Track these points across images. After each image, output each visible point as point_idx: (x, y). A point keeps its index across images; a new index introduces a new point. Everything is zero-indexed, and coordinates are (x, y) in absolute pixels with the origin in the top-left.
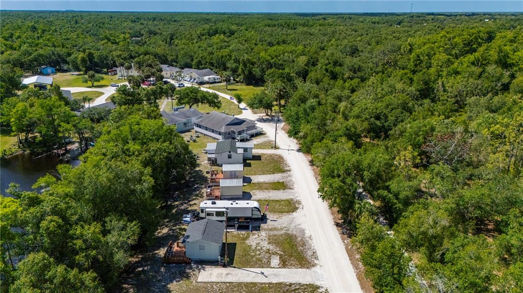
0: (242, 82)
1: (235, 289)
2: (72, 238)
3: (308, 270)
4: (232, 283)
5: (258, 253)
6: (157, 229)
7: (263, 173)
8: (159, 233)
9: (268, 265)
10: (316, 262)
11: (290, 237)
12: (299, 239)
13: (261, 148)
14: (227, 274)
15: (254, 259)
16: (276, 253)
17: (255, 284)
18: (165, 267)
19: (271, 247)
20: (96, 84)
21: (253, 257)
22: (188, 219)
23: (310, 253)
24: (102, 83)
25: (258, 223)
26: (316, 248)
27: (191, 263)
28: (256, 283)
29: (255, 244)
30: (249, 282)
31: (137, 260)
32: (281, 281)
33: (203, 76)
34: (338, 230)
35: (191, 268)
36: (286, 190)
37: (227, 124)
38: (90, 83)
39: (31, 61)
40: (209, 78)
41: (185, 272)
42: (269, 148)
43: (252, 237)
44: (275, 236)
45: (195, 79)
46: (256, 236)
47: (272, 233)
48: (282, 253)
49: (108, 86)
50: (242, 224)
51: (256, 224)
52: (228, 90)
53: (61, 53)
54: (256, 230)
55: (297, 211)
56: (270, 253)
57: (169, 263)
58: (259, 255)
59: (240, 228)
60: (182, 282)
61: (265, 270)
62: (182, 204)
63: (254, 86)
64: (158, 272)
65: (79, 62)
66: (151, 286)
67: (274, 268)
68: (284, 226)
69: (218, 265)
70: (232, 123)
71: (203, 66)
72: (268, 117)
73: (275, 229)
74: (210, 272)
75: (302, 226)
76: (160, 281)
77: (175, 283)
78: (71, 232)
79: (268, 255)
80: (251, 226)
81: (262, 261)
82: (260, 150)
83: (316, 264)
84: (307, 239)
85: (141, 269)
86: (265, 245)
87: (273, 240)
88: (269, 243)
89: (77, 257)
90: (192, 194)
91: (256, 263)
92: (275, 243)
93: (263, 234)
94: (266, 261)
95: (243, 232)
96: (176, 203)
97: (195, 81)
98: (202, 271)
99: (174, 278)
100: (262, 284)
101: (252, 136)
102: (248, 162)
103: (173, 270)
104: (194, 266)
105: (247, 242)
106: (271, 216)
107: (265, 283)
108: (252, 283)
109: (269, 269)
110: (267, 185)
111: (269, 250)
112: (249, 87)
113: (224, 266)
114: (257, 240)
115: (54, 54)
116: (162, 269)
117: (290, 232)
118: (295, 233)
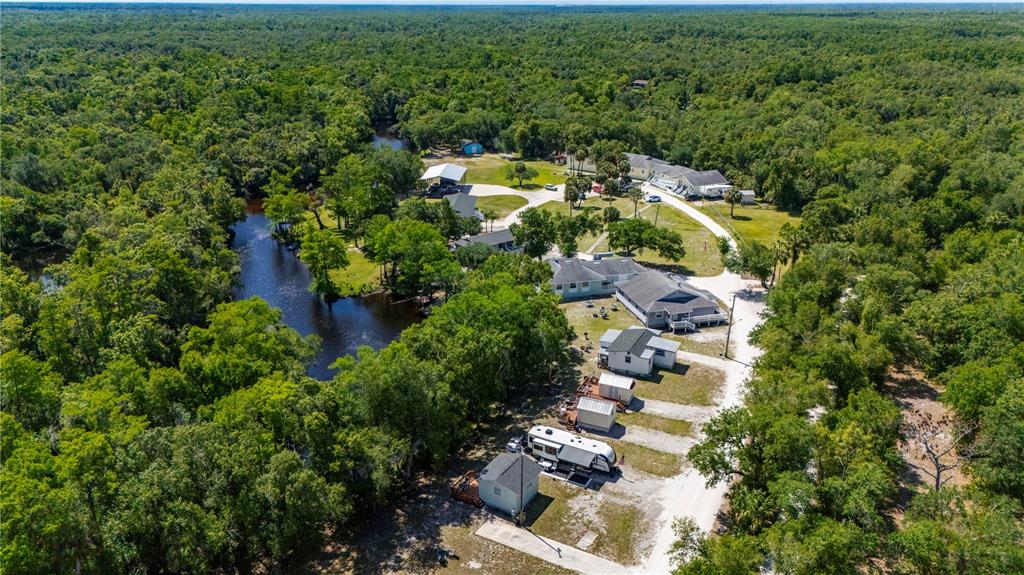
0: (770, 203)
1: (512, 559)
2: (334, 441)
3: (622, 566)
4: (514, 550)
5: (574, 521)
6: (473, 448)
7: (671, 399)
8: (472, 454)
9: (573, 543)
10: (643, 560)
11: (633, 513)
12: (645, 520)
13: (701, 352)
14: (515, 537)
15: (563, 528)
16: (595, 530)
17: (539, 561)
18: (451, 502)
19: (596, 519)
20: (525, 182)
21: (563, 524)
22: (513, 445)
23: (644, 545)
24: (534, 181)
25: (604, 478)
26: (658, 541)
27: (481, 507)
28: (542, 560)
29: (578, 508)
30: (534, 555)
31: (428, 482)
32: (574, 569)
33: (701, 184)
34: (714, 525)
35: (478, 514)
36: (685, 438)
37: (663, 296)
38: (516, 181)
39: (452, 133)
40: (710, 190)
41: (468, 517)
42: (715, 355)
43: (582, 497)
44: (613, 504)
45: (685, 188)
46: (588, 497)
47: (613, 499)
48: (605, 532)
49: (542, 187)
50: (580, 474)
51: (598, 479)
52: (734, 218)
53: (495, 121)
54: (594, 489)
55: (676, 477)
56: (588, 527)
57: (458, 500)
58: (573, 524)
59: (574, 479)
60: (458, 527)
61: (565, 548)
62: (523, 420)
63: (791, 215)
64: (440, 506)
65: (516, 139)
66: (423, 521)
67: (579, 548)
68: (637, 493)
69: (511, 521)
70: (674, 296)
71: (710, 163)
72: (762, 290)
73: (622, 495)
74: (497, 526)
75: (663, 503)
76: (435, 518)
77: (450, 526)
78: (335, 434)
79: (584, 528)
80: (591, 479)
81: (570, 534)
82: (697, 355)
83: (640, 563)
84: (657, 523)
85: (424, 496)
86: (591, 514)
87: (605, 511)
88: (597, 513)
89: (331, 465)
90: (545, 407)
91: (561, 534)
92: (606, 515)
93: (600, 496)
94: (576, 536)
95: (574, 486)
96: (518, 416)
97: (685, 192)
98: (489, 522)
99: (452, 520)
100: (549, 563)
101: (704, 325)
102: (660, 373)
103: (457, 510)
104: (483, 511)
105: (570, 501)
106: (630, 474)
107: (553, 565)
108: (537, 559)
109: (572, 548)
110: (661, 421)
111: (590, 522)
112: (780, 214)
113: (518, 524)
114: (586, 504)
115: (485, 123)
116: (446, 505)
117: (639, 506)
118: (646, 509)
